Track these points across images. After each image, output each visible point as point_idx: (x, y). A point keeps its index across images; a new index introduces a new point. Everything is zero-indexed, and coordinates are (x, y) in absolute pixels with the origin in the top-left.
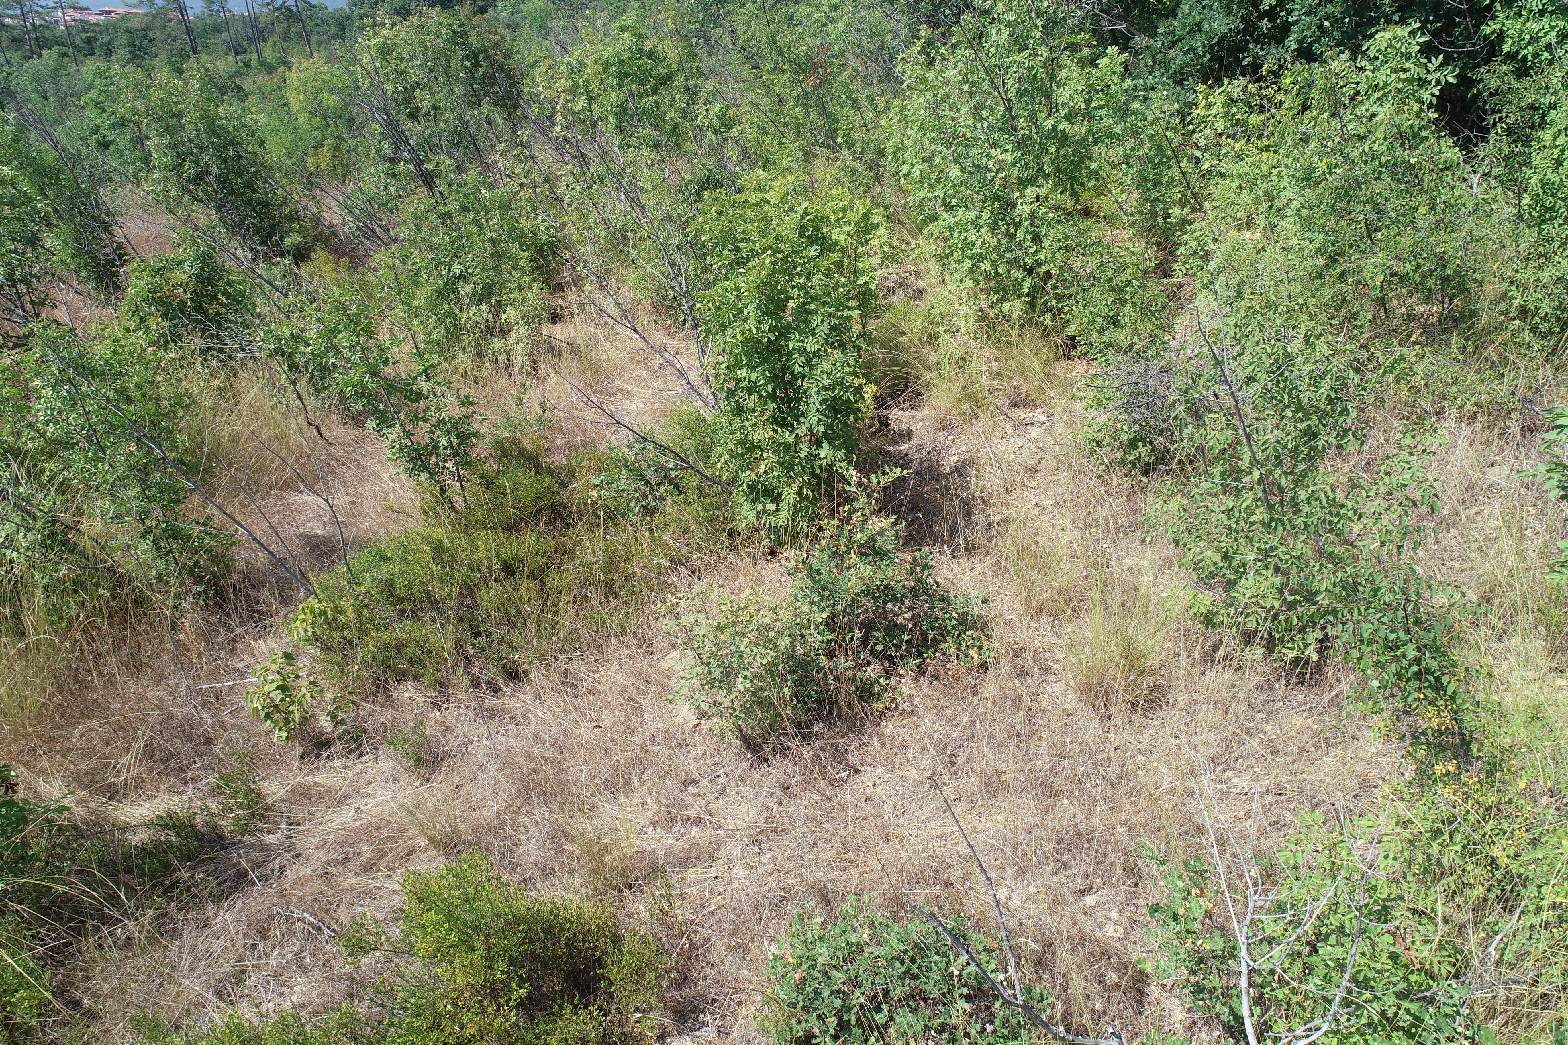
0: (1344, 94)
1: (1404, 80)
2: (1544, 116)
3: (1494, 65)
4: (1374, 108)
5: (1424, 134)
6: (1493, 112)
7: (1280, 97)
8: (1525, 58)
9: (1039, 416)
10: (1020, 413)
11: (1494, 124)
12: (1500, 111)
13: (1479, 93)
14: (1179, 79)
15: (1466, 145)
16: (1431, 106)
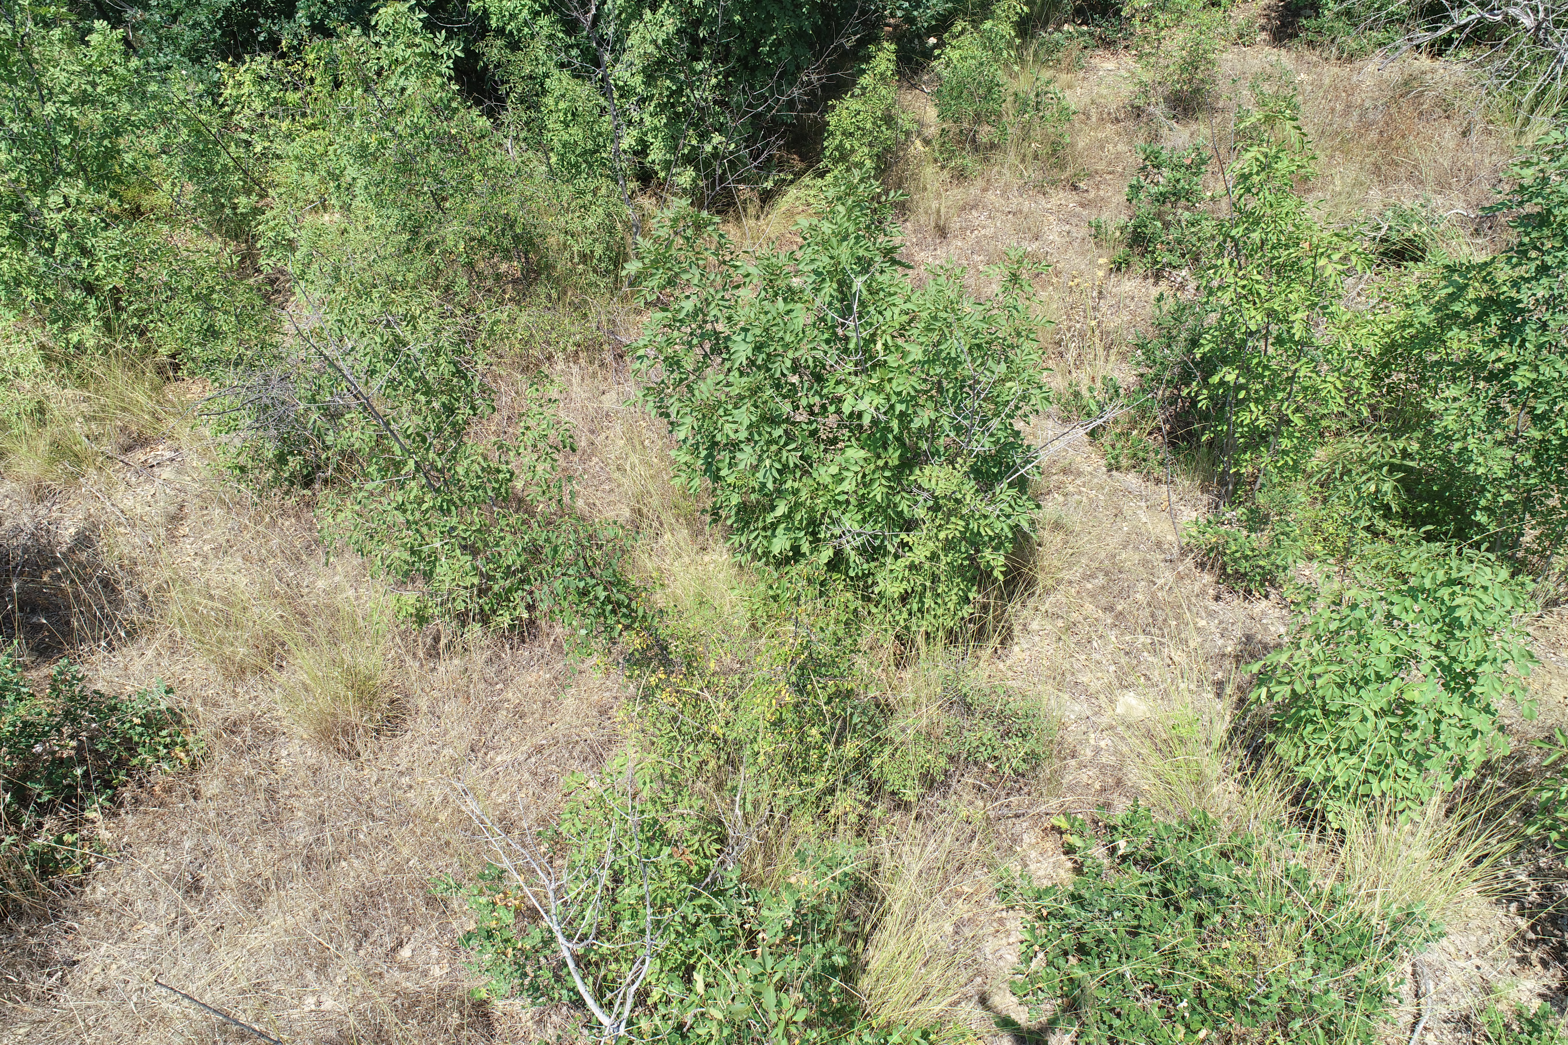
0: (369, 69)
1: (420, 55)
2: (542, 85)
3: (489, 39)
4: (402, 82)
5: (454, 105)
6: (503, 83)
7: (308, 74)
8: (511, 32)
9: (163, 451)
10: (139, 455)
11: (508, 94)
12: (508, 82)
13: (486, 66)
14: (195, 56)
15: (490, 113)
16: (450, 79)
